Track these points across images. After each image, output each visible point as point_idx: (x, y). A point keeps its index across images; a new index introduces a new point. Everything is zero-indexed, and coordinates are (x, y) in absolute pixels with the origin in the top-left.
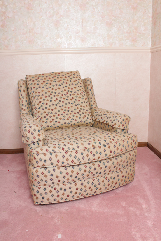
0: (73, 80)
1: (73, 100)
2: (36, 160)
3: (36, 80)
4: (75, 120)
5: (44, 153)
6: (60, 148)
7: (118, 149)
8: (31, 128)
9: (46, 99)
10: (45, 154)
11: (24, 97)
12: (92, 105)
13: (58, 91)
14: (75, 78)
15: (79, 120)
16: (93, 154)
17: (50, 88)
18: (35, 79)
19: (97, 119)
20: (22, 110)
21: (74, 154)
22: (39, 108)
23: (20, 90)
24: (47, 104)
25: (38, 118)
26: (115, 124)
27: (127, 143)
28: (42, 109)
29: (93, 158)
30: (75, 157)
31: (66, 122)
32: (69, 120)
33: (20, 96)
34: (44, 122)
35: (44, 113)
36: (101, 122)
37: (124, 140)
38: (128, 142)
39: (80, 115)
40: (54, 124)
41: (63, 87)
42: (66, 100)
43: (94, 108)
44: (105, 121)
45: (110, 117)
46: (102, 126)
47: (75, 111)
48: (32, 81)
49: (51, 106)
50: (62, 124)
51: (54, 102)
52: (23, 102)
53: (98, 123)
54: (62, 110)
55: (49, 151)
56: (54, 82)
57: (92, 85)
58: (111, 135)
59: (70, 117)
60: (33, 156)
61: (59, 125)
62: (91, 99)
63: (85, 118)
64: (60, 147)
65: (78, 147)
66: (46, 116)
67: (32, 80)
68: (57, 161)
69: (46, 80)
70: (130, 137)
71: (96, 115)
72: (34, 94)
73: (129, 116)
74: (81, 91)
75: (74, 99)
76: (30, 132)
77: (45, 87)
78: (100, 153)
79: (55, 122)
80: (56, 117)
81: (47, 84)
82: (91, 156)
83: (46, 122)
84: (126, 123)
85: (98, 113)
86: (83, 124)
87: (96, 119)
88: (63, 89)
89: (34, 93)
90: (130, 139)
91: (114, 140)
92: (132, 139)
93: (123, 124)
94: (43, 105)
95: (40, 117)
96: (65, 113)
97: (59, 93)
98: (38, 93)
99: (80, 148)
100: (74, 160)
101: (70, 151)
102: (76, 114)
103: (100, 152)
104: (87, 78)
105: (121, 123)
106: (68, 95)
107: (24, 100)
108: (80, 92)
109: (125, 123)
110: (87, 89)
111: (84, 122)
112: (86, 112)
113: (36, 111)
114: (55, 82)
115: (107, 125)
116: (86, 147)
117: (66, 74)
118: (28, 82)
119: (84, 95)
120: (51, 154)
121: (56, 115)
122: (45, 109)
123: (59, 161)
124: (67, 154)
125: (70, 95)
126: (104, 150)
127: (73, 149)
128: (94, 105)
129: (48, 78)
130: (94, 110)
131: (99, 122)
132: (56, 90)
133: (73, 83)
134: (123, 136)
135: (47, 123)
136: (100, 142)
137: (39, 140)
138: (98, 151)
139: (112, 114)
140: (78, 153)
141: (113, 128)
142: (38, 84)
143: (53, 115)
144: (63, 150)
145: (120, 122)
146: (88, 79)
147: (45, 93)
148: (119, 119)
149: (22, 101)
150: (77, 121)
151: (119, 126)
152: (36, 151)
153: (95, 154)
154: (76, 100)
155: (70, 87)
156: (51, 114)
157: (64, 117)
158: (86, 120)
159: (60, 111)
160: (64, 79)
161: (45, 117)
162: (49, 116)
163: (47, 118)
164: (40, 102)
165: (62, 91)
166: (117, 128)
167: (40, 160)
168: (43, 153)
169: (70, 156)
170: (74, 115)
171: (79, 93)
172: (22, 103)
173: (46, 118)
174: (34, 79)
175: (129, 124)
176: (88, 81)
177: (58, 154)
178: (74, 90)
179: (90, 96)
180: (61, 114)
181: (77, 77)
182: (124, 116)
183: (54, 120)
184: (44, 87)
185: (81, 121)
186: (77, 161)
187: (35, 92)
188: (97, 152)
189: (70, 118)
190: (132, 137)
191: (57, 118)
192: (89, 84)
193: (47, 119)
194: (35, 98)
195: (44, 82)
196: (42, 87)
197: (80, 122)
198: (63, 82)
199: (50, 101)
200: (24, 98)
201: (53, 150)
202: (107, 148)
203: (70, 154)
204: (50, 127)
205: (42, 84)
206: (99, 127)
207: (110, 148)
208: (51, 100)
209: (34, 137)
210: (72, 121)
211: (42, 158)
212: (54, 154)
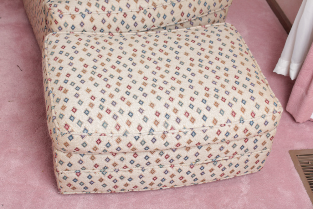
2: (58, 25)
5: (72, 14)
6: (98, 7)
7: (195, 9)
10: (73, 17)
16: (152, 18)
21: (120, 17)
29: (152, 24)
30: (121, 23)
55: (80, 11)
60: (52, 17)
64: (99, 5)
65: (128, 6)
68: (93, 28)
78: (165, 17)
82: (148, 22)
99: (131, 8)
100: (120, 27)
101: (114, 12)
103: (165, 15)
116: (142, 6)
120: (83, 16)
123: (96, 28)
124: (109, 17)
126: (170, 11)
127: (119, 10)
138: (160, 13)
140: (127, 16)
144: (104, 11)
152: (59, 10)
153: (156, 18)
167: (64, 25)
168: (70, 14)
169: (115, 20)
177: (94, 17)
186: (126, 28)
188: (160, 15)
201: (86, 10)
202: (176, 9)
203: (115, 18)
207: (182, 7)
211: (68, 22)
212: (88, 17)
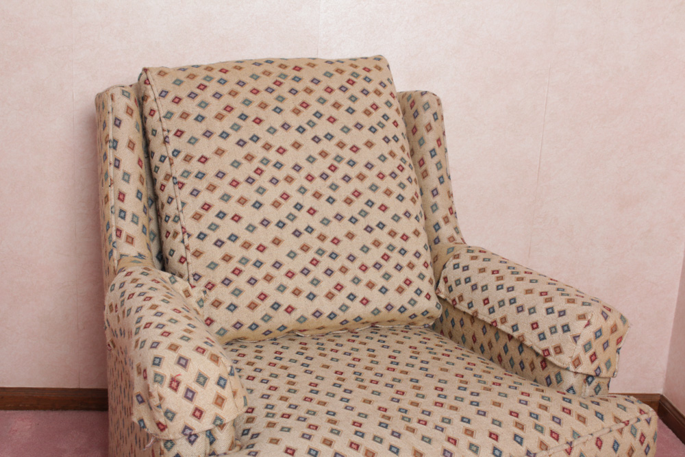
0: (360, 106)
1: (359, 204)
3: (192, 96)
4: (361, 302)
8: (185, 366)
9: (236, 193)
11: (129, 176)
12: (437, 224)
13: (289, 159)
14: (373, 98)
15: (378, 301)
17: (255, 139)
18: (188, 92)
19: (461, 298)
20: (119, 236)
22: (202, 236)
23: (111, 137)
24: (240, 218)
25: (193, 287)
26: (559, 350)
27: (612, 450)
28: (214, 241)
31: (322, 310)
32: (334, 299)
33: (111, 169)
34: (223, 307)
35: (222, 264)
36: (483, 321)
37: (602, 438)
38: (618, 445)
39: (387, 276)
40: (266, 315)
41: (313, 139)
42: (328, 200)
43: (444, 240)
44: (504, 320)
45: (532, 310)
46: (482, 339)
47: (362, 258)
48: (173, 101)
49: (255, 228)
50: (302, 319)
51: (272, 209)
52: (122, 200)
53: (467, 321)
54: (305, 248)
56: (275, 110)
57: (443, 127)
58: (541, 406)
59: (342, 287)
61: (290, 321)
62: (434, 196)
63: (405, 293)
66: (232, 277)
67: (171, 97)
69: (240, 98)
70: (627, 423)
71: (458, 282)
72: (179, 166)
73: (625, 315)
74: (397, 162)
75: (363, 199)
76: (182, 389)
77: (234, 137)
79: (272, 307)
80: (278, 285)
81: (240, 122)
83: (232, 308)
84: (608, 346)
85: (467, 274)
86: (397, 318)
87: (454, 300)
88: (314, 149)
89: (178, 161)
90: (627, 429)
91: (557, 440)
92: (636, 430)
93: (594, 354)
94: (218, 221)
95: (203, 282)
96: (320, 265)
97: (296, 165)
98: (199, 160)
102: (368, 272)
104: (423, 94)
105: (588, 346)
106: (336, 177)
107: (130, 189)
108: (390, 166)
109: (606, 345)
110: (421, 145)
111: (399, 310)
112: (414, 260)
113: (182, 247)
114: (278, 110)
115: (512, 342)
117: (328, 75)
118: (149, 100)
119: (409, 179)
121: (279, 276)
122: (229, 242)
125: (343, 178)
128: (449, 225)
129: (248, 87)
130: (448, 253)
131: (473, 318)
132: (285, 150)
133: (361, 122)
134: (597, 413)
135: (237, 311)
136: (495, 449)
137: (218, 422)
139: (541, 294)
141: (545, 363)
142: (200, 119)
143: (264, 274)
145: (581, 342)
146: (426, 98)
147: (232, 165)
148: (578, 327)
149: (121, 197)
150: (371, 307)
151: (577, 362)
154: (370, 203)
155: (349, 140)
156: (254, 269)
157: (312, 282)
158: (412, 299)
159: (295, 255)
160: (322, 101)
161: (226, 282)
162: (248, 278)
163: (236, 289)
164: (206, 207)
165: (310, 157)
166: (567, 369)
170: (360, 274)
171: (387, 172)
172: (120, 205)
173: (232, 287)
174: (183, 92)
175: (618, 351)
176: (425, 110)
178: (365, 155)
179: (432, 181)
180: (302, 272)
181: (378, 93)
182: (603, 313)
183: (266, 296)
184: (228, 135)
185: (389, 307)
187: (182, 156)
189: (339, 290)
190: (635, 420)
191: (282, 288)
192: (429, 124)
193: (237, 292)
194: (181, 185)
195: (229, 109)
196: (221, 136)
197: (384, 311)
198: (315, 115)
199: (254, 206)
200: (128, 181)
204: (249, 330)
205: (219, 117)
206: (469, 340)
208: (257, 202)
209: (197, 409)
210: (348, 302)
